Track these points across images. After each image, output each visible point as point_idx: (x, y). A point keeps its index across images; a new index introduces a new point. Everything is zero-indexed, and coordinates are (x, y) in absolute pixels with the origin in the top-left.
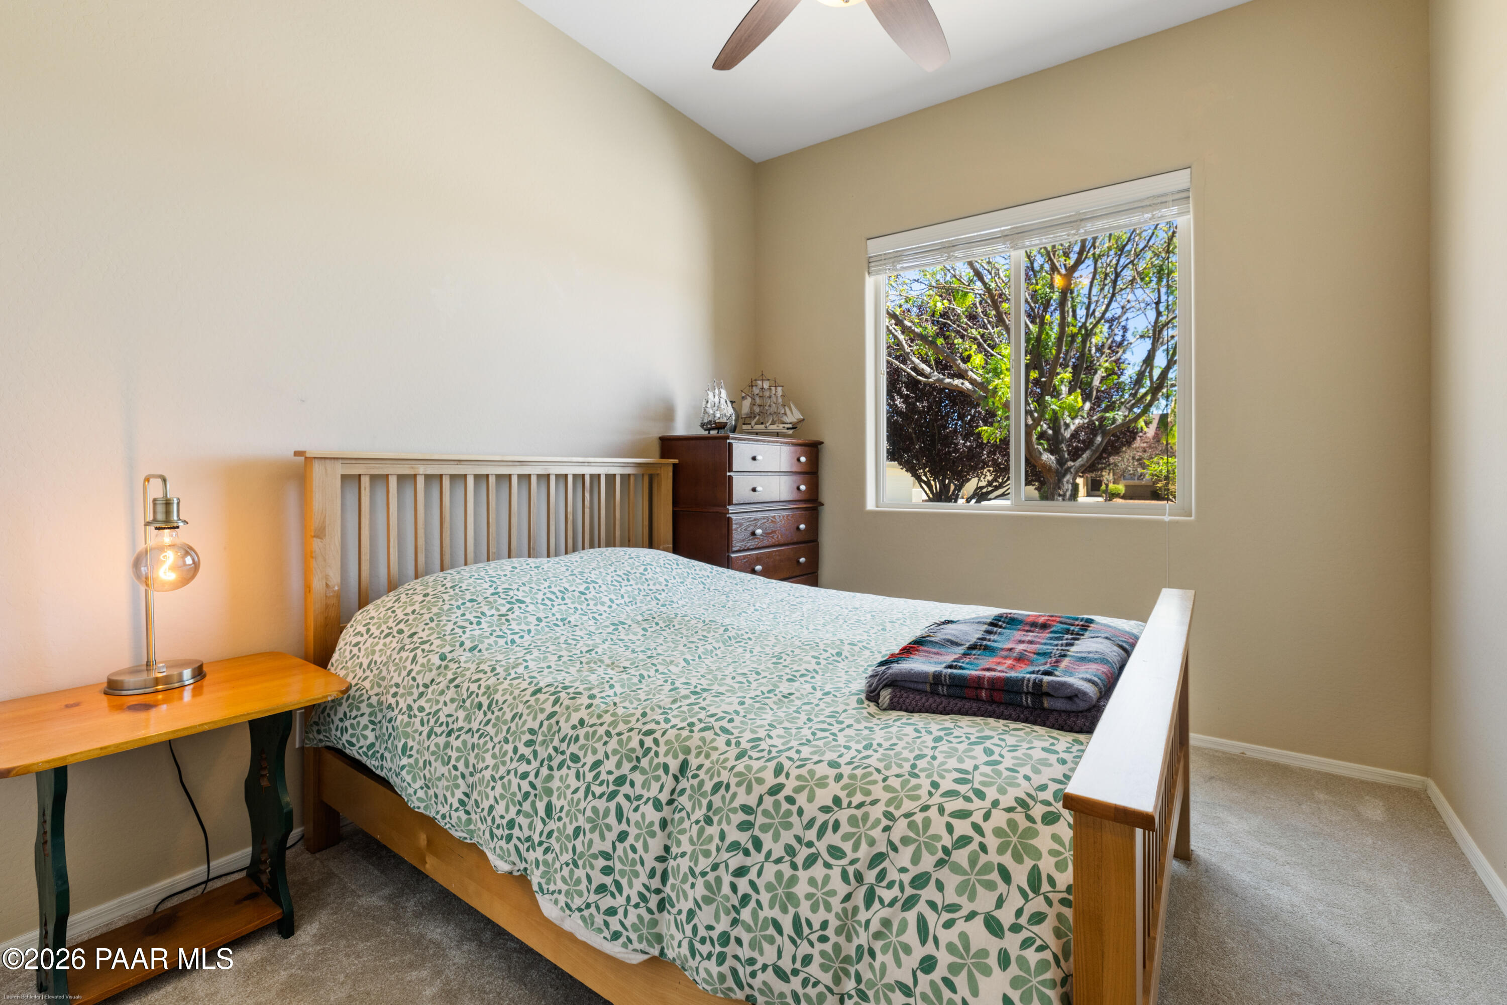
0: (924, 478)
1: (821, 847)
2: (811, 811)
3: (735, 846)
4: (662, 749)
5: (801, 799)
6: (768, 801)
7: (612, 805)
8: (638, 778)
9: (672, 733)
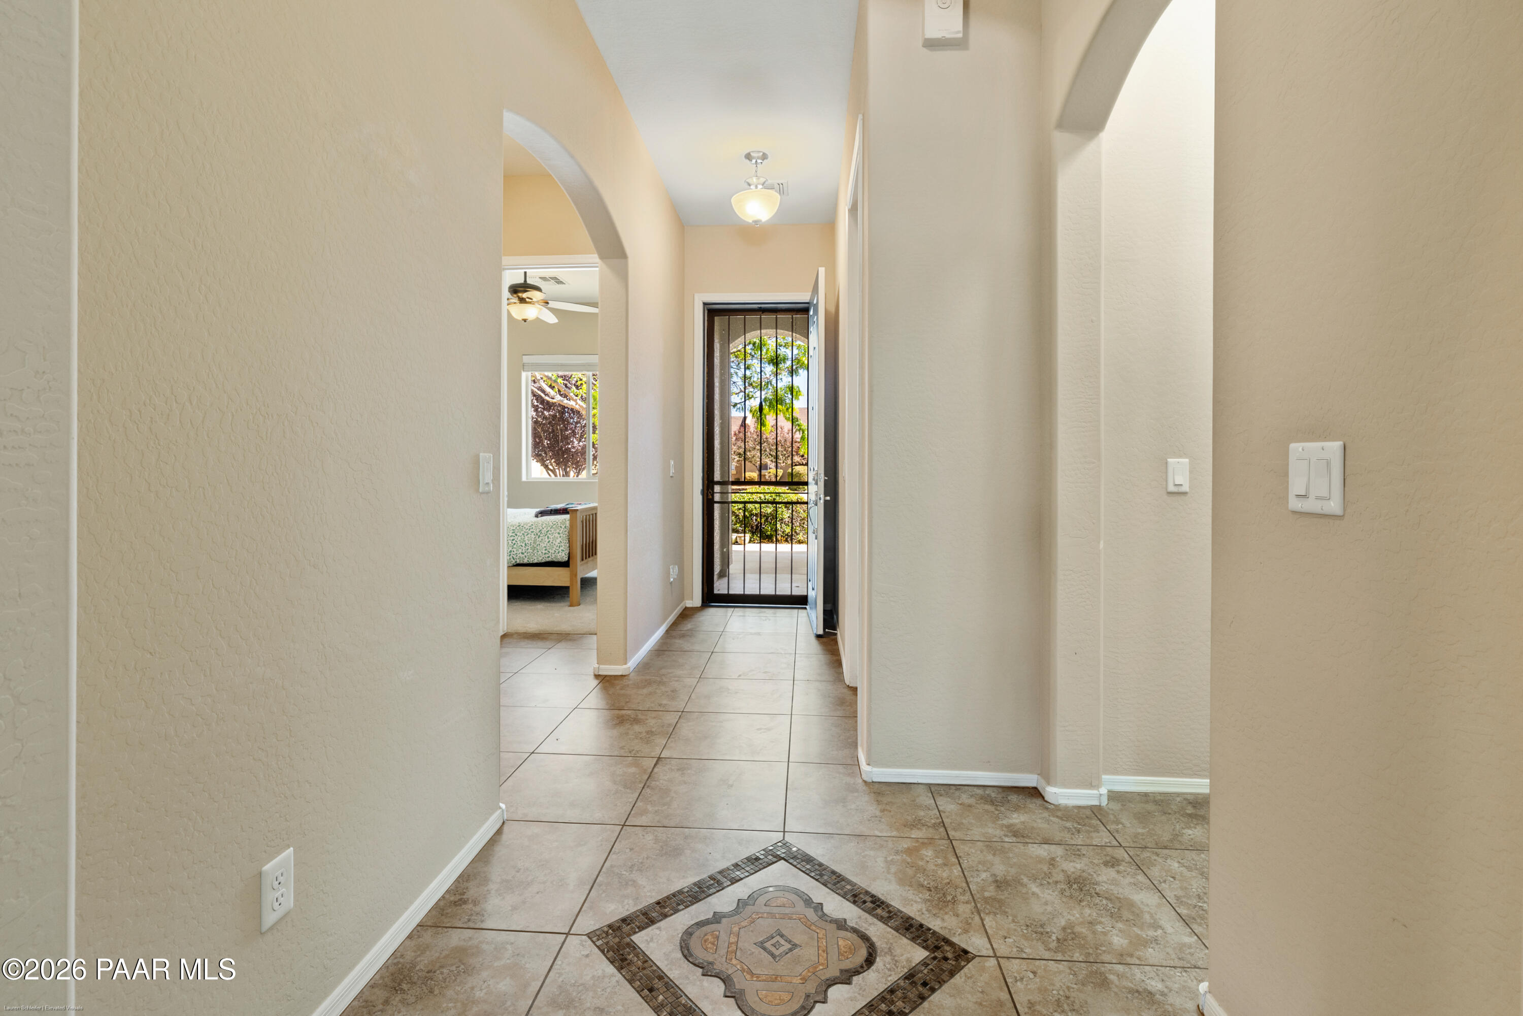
0: (550, 467)
1: (560, 550)
2: (557, 544)
3: (545, 554)
4: (519, 542)
5: (554, 542)
6: (548, 544)
7: (511, 557)
8: (515, 550)
9: (519, 538)
